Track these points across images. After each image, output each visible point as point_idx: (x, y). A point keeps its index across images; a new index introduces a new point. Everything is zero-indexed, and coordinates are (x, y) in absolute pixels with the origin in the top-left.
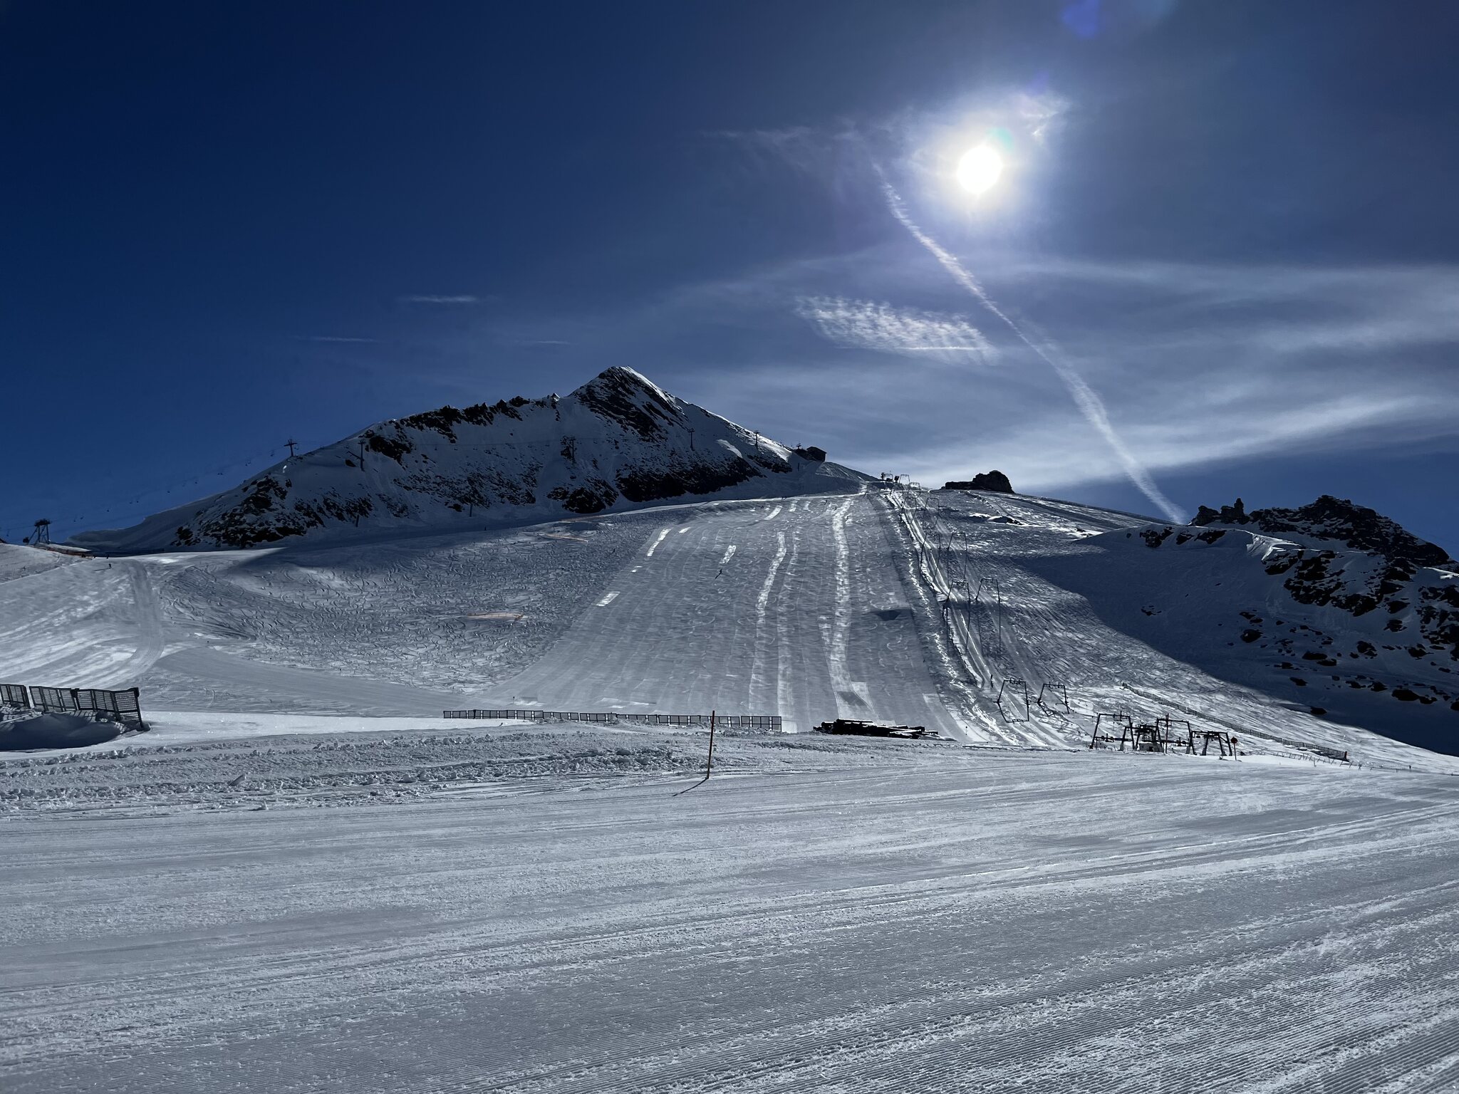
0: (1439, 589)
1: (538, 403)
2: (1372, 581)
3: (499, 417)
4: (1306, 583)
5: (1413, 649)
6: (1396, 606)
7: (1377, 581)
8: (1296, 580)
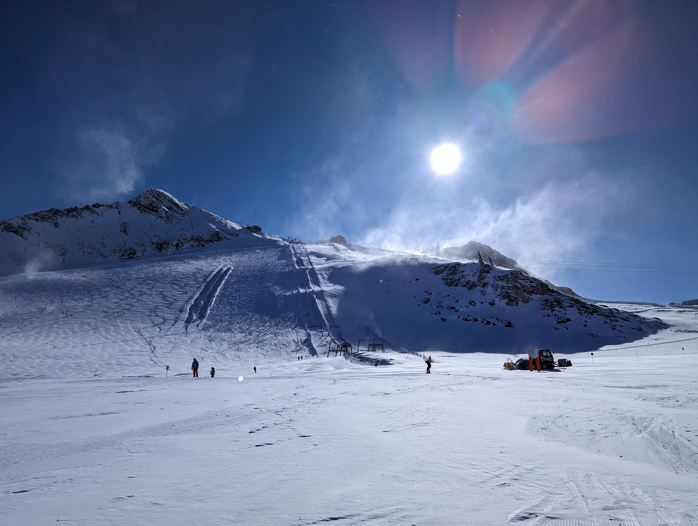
0: (501, 276)
1: (108, 206)
2: (475, 274)
3: (85, 213)
4: (451, 277)
5: (491, 302)
6: (484, 285)
7: (477, 274)
8: (447, 276)
